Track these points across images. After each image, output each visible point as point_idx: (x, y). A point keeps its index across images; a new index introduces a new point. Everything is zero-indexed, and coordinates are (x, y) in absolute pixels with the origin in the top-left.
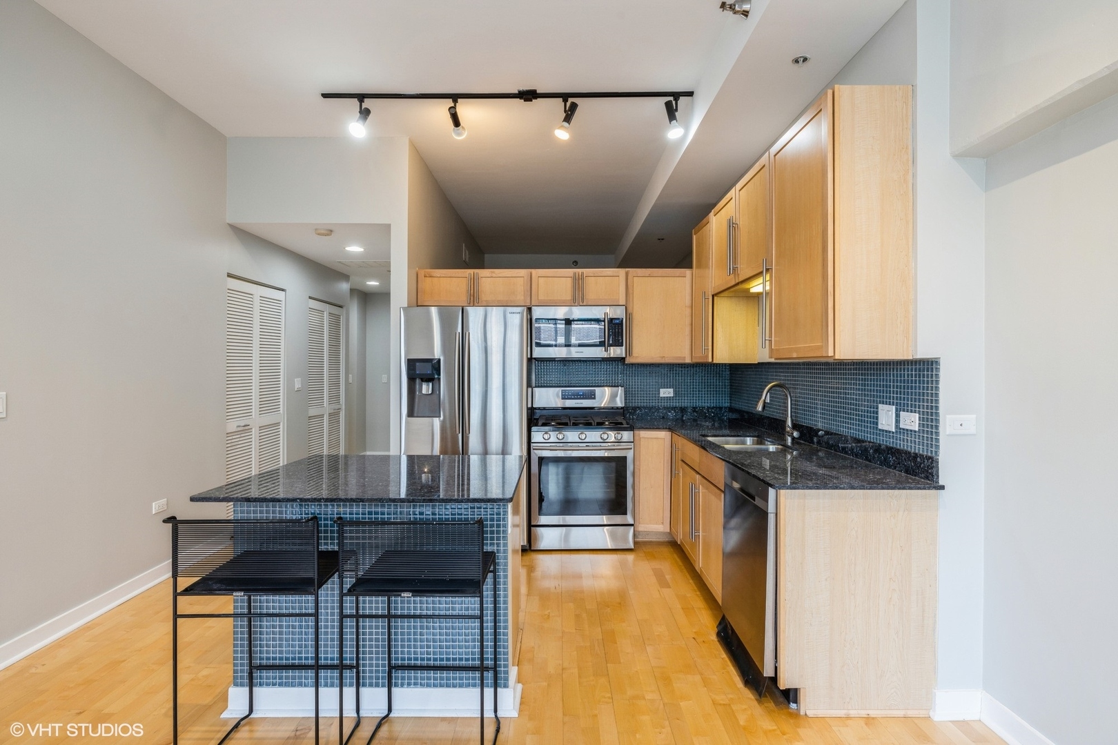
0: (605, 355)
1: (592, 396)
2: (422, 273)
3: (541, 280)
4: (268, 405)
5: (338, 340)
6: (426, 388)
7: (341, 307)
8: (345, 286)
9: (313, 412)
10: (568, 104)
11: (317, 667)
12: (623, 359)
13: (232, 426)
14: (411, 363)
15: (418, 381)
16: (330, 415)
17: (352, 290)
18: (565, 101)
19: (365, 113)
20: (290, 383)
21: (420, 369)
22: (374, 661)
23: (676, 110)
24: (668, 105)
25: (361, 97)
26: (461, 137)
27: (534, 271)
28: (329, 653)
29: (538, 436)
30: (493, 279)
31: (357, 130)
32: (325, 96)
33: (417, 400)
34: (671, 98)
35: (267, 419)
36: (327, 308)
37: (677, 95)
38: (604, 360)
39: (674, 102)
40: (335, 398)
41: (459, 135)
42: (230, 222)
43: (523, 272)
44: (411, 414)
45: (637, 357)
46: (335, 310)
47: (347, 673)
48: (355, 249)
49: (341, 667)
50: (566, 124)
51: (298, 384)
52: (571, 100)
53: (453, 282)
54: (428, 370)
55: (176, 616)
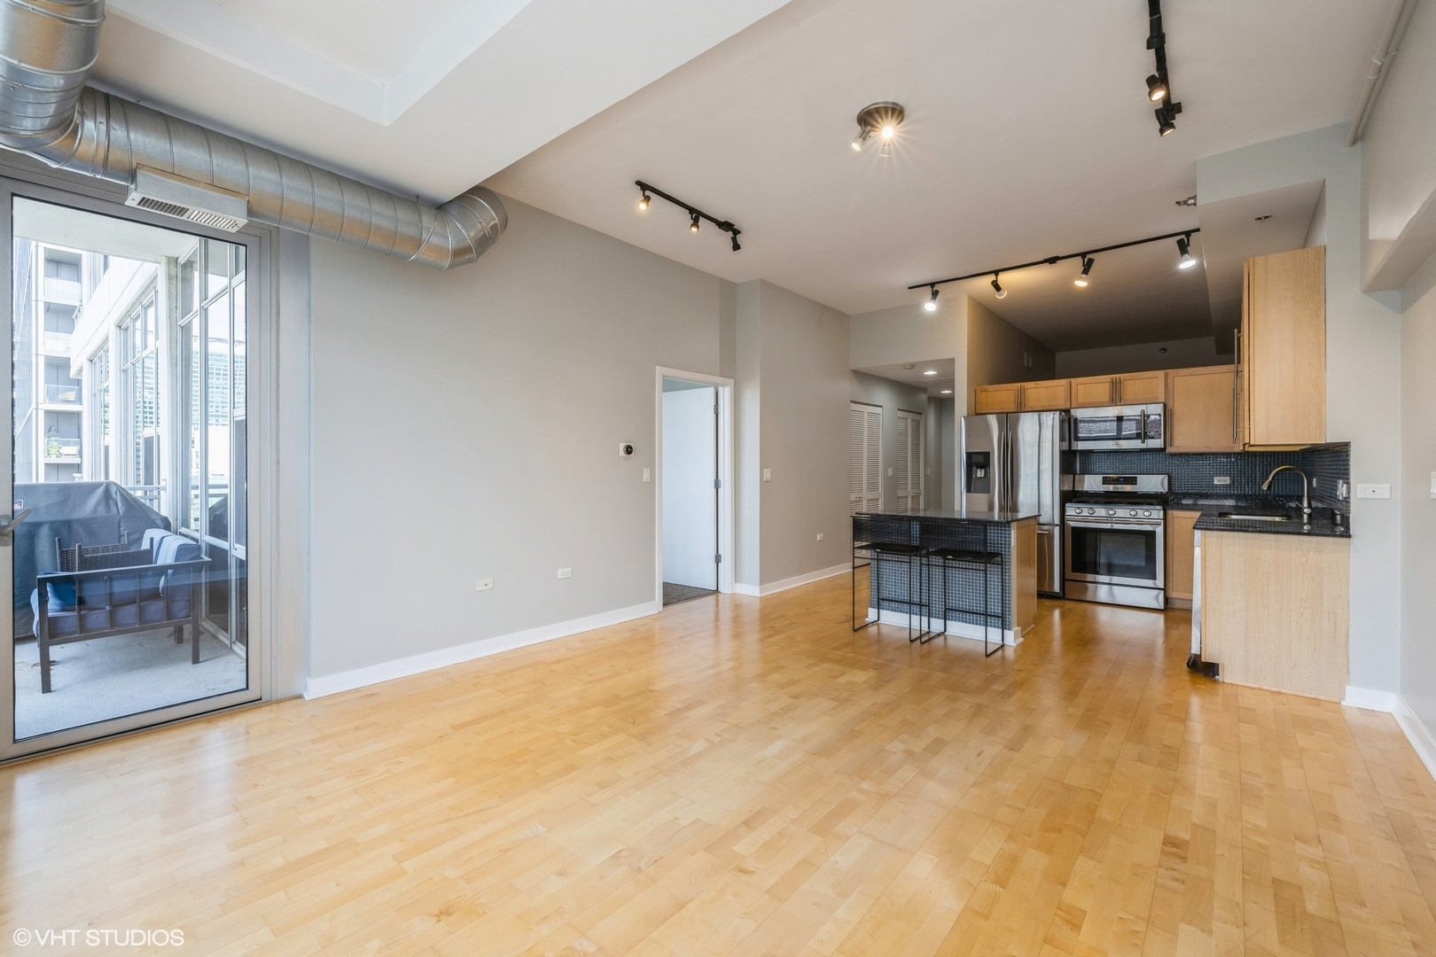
0: (1144, 446)
1: (1133, 481)
2: (979, 389)
3: (1080, 387)
4: (873, 486)
5: (918, 440)
6: (980, 473)
7: (920, 414)
8: (924, 397)
9: (900, 493)
10: (1086, 260)
11: (910, 603)
12: (1163, 450)
13: (853, 497)
14: (969, 455)
15: (974, 468)
16: (913, 497)
17: (929, 398)
18: (1084, 257)
19: (935, 294)
20: (886, 472)
21: (975, 459)
22: (937, 606)
23: (1188, 245)
24: (1180, 243)
25: (932, 285)
26: (1003, 296)
27: (1073, 380)
28: (916, 599)
29: (1071, 510)
30: (1038, 390)
31: (930, 307)
32: (909, 288)
33: (973, 482)
34: (1183, 236)
35: (872, 495)
36: (910, 416)
37: (1188, 234)
38: (1142, 451)
39: (1186, 239)
40: (916, 484)
41: (1001, 295)
42: (853, 368)
43: (1063, 382)
44: (969, 490)
45: (1179, 447)
46: (916, 417)
47: (924, 609)
48: (931, 373)
49: (921, 605)
50: (1084, 276)
51: (890, 474)
52: (1088, 256)
53: (1005, 394)
54: (981, 460)
55: (854, 557)
